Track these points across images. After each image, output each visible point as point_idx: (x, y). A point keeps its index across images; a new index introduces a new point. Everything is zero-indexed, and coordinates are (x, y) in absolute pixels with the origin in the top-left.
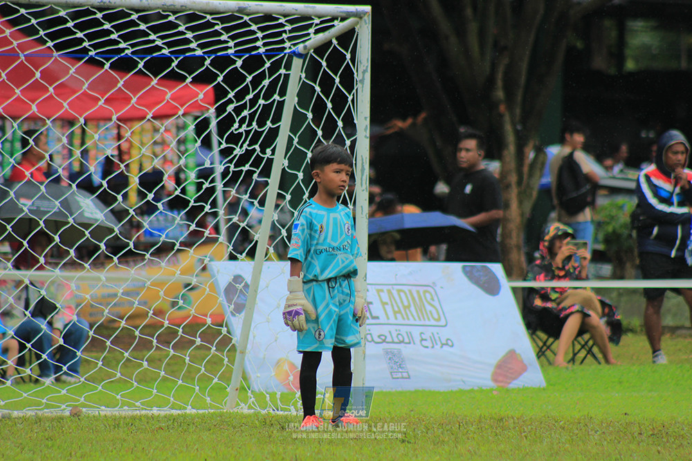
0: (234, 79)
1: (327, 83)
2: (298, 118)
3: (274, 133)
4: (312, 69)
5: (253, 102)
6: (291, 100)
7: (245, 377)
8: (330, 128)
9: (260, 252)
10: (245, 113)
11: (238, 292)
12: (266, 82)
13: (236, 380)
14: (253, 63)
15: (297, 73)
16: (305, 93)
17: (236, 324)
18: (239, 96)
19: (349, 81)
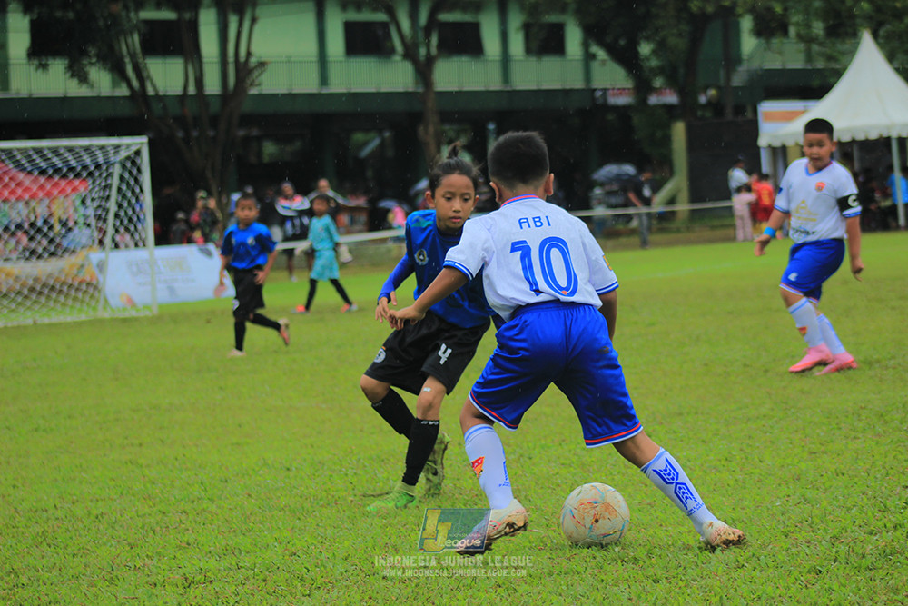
0: (90, 174)
1: (130, 173)
2: (119, 190)
3: (108, 197)
4: (124, 167)
5: (99, 184)
6: (115, 181)
7: (106, 301)
8: (133, 192)
10: (97, 189)
11: (101, 266)
12: (104, 175)
13: (102, 301)
14: (98, 167)
15: (117, 170)
16: (122, 178)
17: (101, 278)
18: (94, 182)
19: (139, 170)
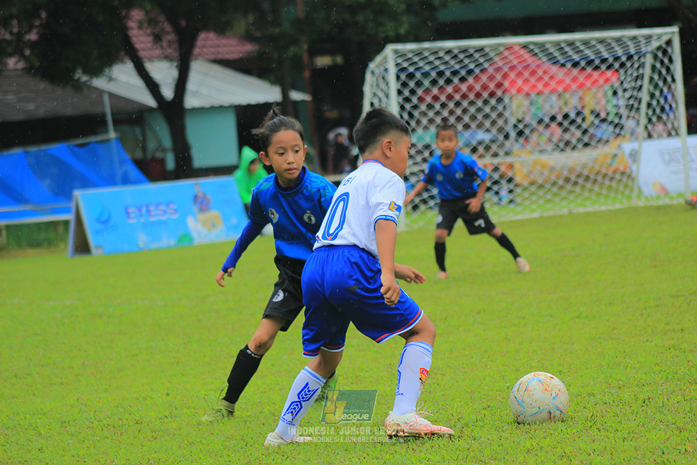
0: (622, 65)
1: (662, 63)
2: (651, 79)
4: (655, 57)
5: (631, 75)
6: (647, 71)
7: (640, 190)
8: (665, 81)
9: (640, 138)
10: (629, 80)
11: (634, 156)
12: (636, 65)
13: (636, 191)
14: (630, 57)
15: (649, 60)
16: (654, 68)
17: (634, 168)
18: (626, 73)
19: (671, 60)
